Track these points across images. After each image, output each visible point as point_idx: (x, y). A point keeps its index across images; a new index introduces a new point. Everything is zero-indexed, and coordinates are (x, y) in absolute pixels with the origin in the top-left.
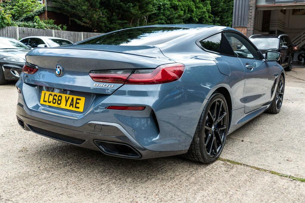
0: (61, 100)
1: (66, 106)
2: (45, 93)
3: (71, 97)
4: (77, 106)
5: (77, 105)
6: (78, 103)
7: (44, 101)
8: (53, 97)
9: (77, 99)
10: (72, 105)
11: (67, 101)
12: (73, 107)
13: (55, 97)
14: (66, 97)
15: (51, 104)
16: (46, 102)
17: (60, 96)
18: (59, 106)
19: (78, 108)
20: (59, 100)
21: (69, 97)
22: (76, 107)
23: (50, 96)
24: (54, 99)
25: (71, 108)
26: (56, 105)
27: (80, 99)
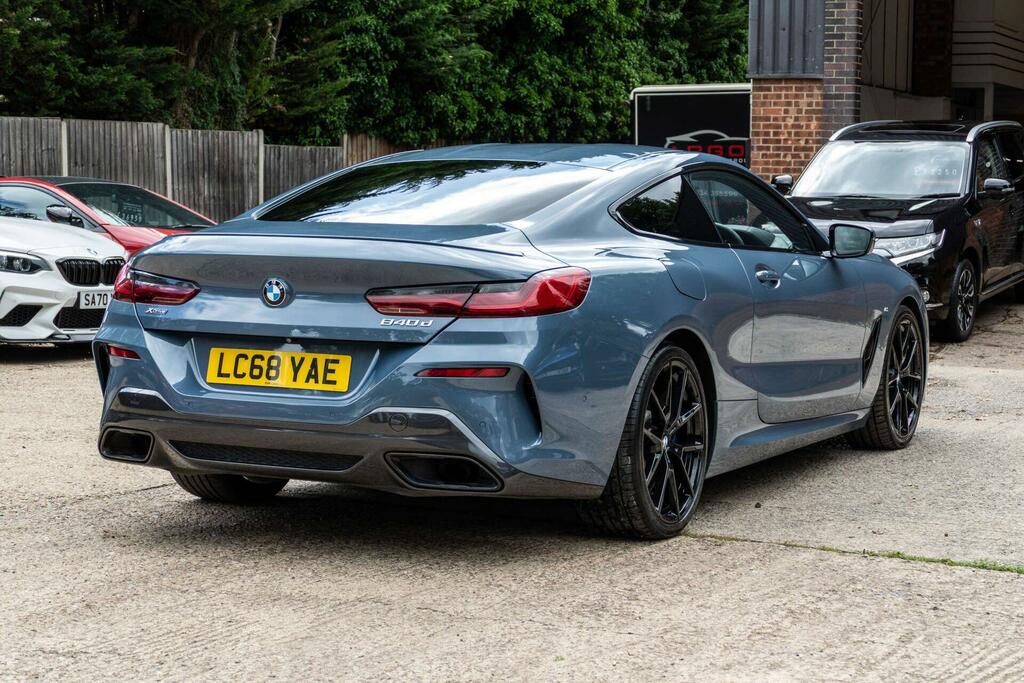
0: (277, 368)
1: (295, 380)
2: (222, 355)
3: (309, 358)
4: (328, 379)
5: (330, 377)
6: (333, 371)
7: (220, 375)
8: (249, 361)
9: (327, 361)
10: (316, 377)
11: (296, 370)
12: (317, 382)
13: (258, 362)
14: (293, 359)
15: (247, 381)
16: (228, 375)
17: (272, 358)
18: (272, 383)
19: (334, 383)
20: (270, 367)
21: (303, 359)
22: (326, 382)
23: (241, 360)
24: (253, 366)
25: (312, 385)
26: (262, 382)
27: (337, 362)
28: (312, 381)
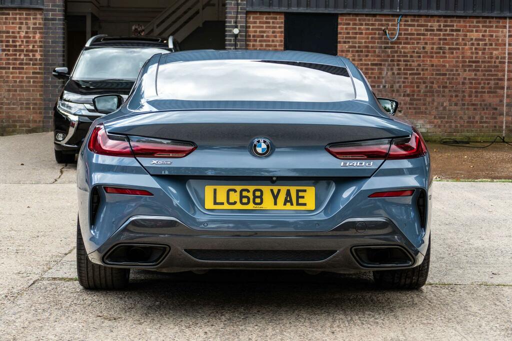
0: (261, 197)
1: (275, 204)
2: (215, 190)
3: (284, 189)
4: (300, 202)
6: (303, 197)
8: (238, 193)
9: (298, 191)
10: (291, 202)
11: (275, 198)
12: (292, 204)
13: (245, 194)
14: (272, 191)
15: (238, 206)
16: (222, 204)
17: (256, 190)
18: (259, 207)
19: (305, 204)
20: (255, 197)
21: (279, 191)
22: (298, 204)
23: (231, 193)
24: (242, 197)
25: (288, 207)
26: (251, 206)
27: (305, 191)
28: (289, 204)
